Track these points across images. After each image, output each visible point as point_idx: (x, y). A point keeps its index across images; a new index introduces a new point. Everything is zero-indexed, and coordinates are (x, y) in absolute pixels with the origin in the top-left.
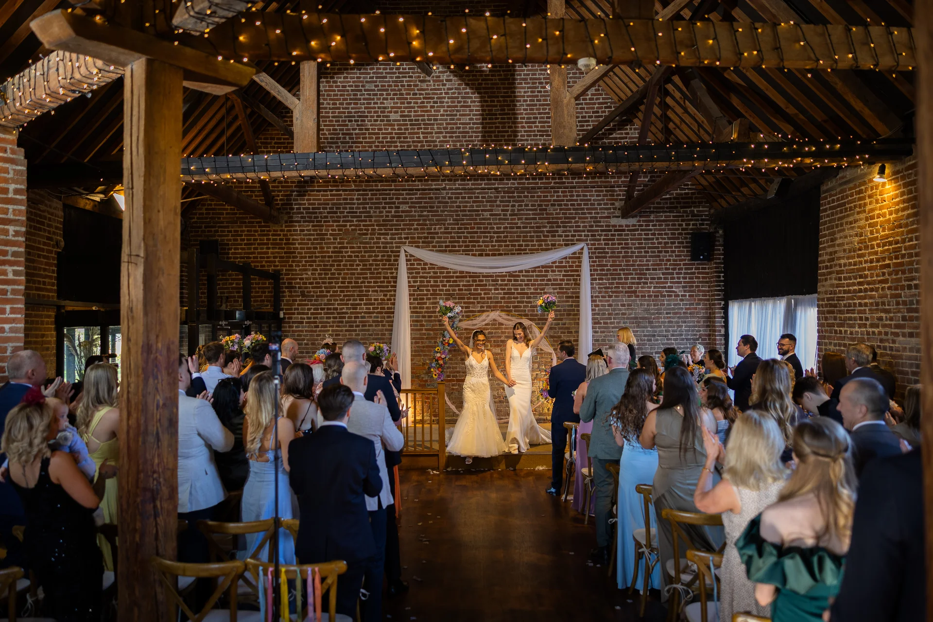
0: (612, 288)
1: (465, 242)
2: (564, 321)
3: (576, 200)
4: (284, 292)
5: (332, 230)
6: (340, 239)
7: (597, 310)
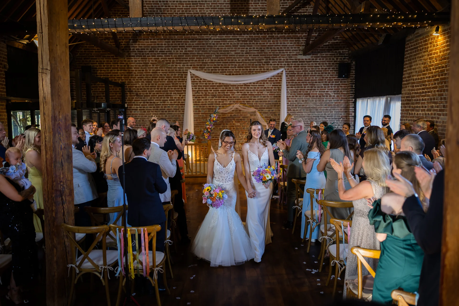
0: (297, 92)
1: (222, 67)
2: (272, 109)
3: (280, 46)
4: (127, 94)
5: (152, 61)
6: (156, 66)
7: (289, 104)
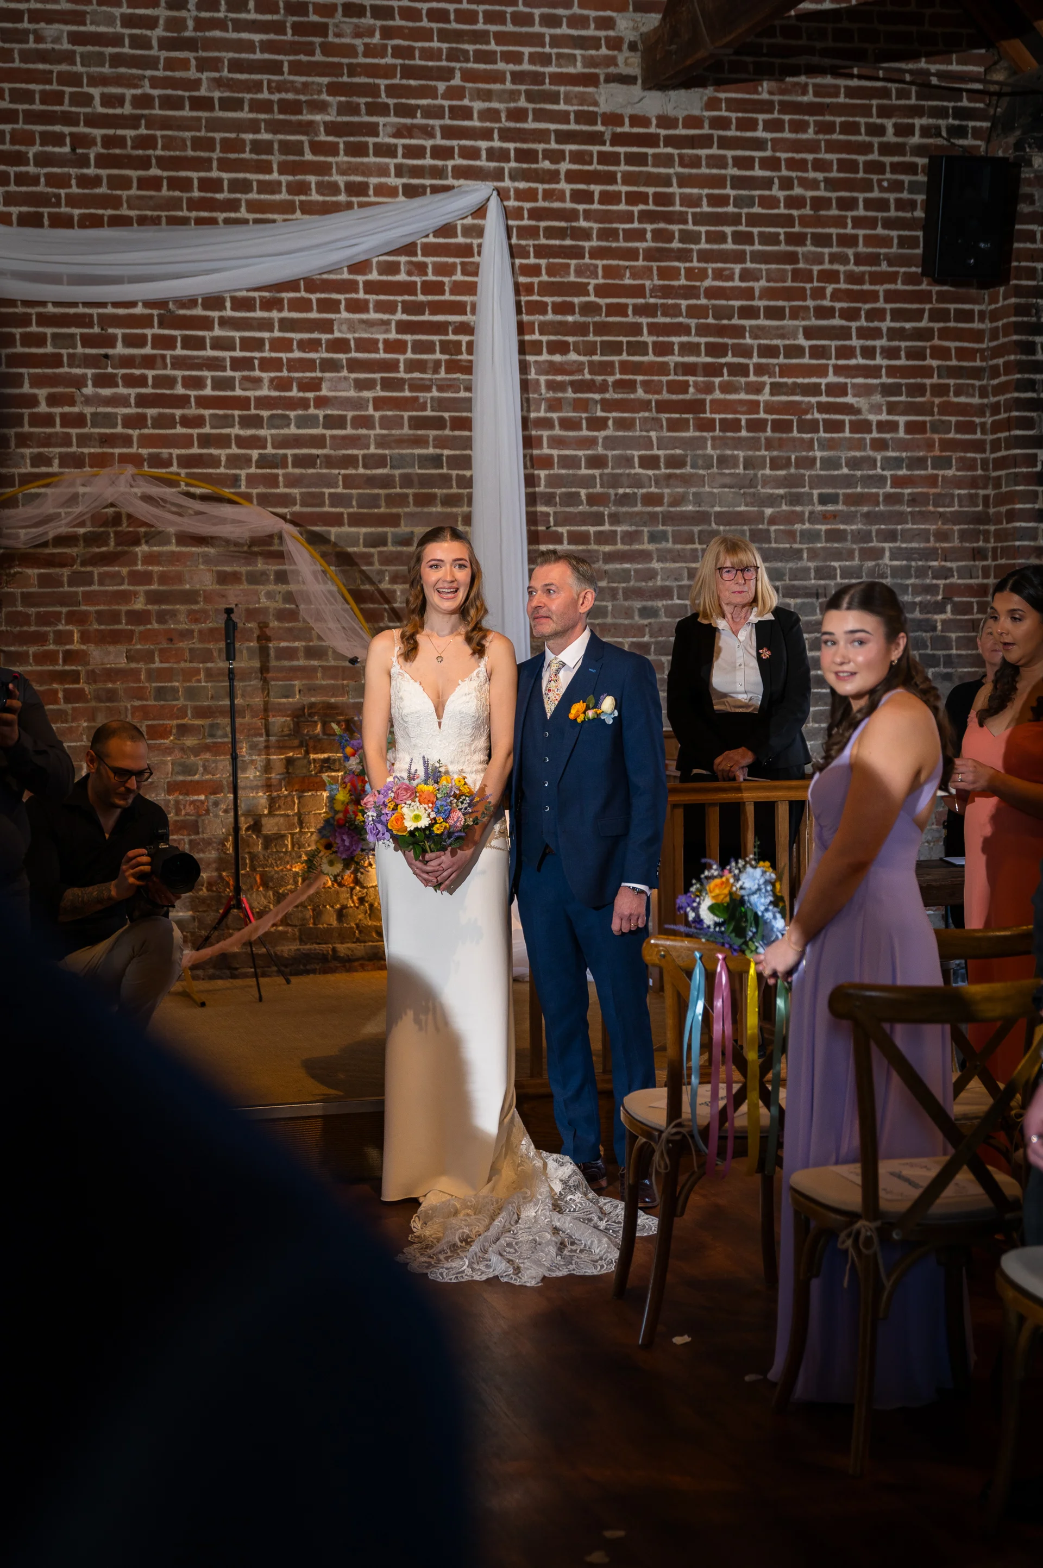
2: (404, 529)
7: (543, 482)
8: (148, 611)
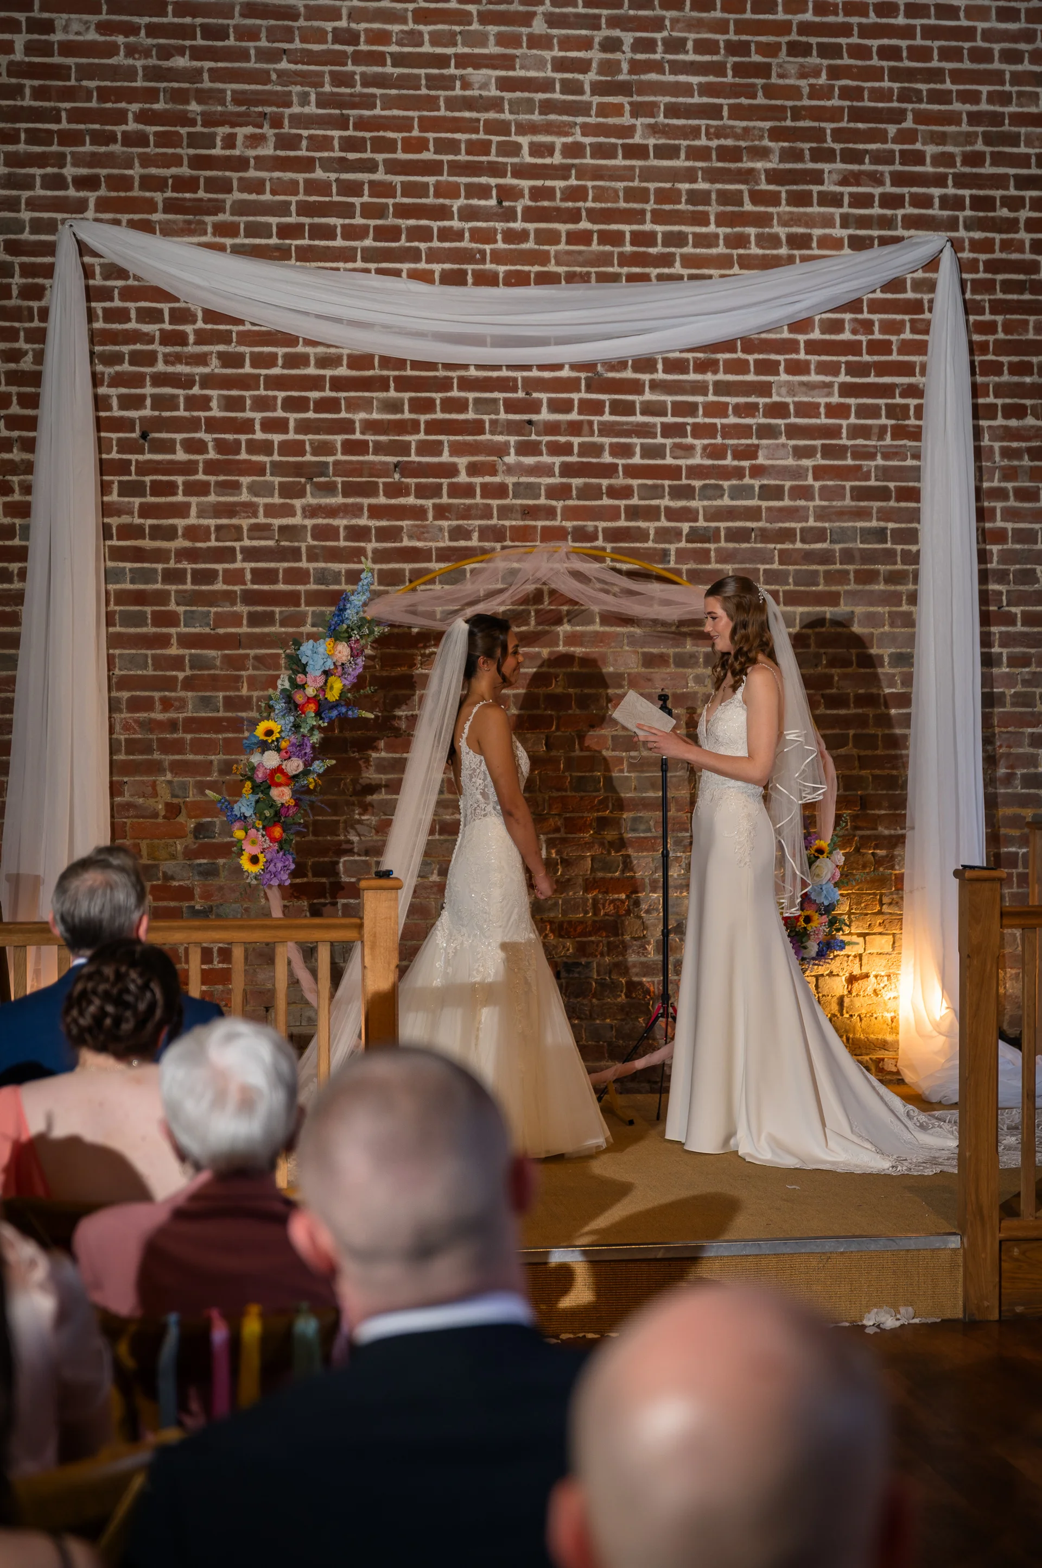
1: (379, 211)
2: (843, 608)
7: (995, 558)
8: (570, 695)
